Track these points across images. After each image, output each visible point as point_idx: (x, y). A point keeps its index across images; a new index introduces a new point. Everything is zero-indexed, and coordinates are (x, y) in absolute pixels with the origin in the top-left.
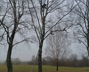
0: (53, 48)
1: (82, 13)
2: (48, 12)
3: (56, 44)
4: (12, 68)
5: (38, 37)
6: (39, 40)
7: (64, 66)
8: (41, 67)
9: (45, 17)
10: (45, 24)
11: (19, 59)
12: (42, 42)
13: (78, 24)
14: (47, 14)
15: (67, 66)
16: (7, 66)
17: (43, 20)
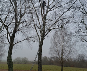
0: (57, 48)
1: (84, 9)
2: (49, 10)
3: (60, 43)
4: (12, 67)
5: (38, 35)
6: (40, 39)
7: (71, 67)
8: (41, 67)
9: (45, 16)
10: (46, 22)
11: (26, 58)
12: (42, 40)
13: (82, 21)
14: (47, 12)
15: (74, 66)
16: (8, 64)
17: (44, 18)
